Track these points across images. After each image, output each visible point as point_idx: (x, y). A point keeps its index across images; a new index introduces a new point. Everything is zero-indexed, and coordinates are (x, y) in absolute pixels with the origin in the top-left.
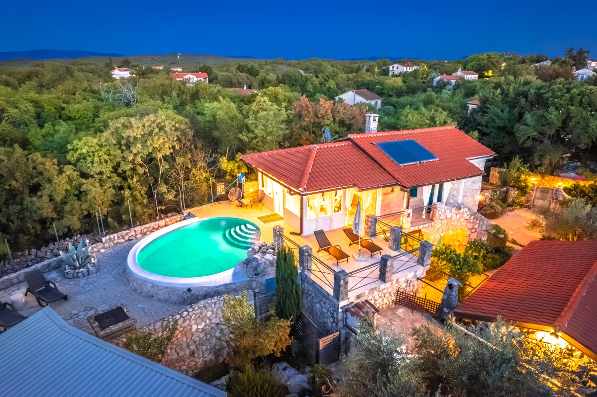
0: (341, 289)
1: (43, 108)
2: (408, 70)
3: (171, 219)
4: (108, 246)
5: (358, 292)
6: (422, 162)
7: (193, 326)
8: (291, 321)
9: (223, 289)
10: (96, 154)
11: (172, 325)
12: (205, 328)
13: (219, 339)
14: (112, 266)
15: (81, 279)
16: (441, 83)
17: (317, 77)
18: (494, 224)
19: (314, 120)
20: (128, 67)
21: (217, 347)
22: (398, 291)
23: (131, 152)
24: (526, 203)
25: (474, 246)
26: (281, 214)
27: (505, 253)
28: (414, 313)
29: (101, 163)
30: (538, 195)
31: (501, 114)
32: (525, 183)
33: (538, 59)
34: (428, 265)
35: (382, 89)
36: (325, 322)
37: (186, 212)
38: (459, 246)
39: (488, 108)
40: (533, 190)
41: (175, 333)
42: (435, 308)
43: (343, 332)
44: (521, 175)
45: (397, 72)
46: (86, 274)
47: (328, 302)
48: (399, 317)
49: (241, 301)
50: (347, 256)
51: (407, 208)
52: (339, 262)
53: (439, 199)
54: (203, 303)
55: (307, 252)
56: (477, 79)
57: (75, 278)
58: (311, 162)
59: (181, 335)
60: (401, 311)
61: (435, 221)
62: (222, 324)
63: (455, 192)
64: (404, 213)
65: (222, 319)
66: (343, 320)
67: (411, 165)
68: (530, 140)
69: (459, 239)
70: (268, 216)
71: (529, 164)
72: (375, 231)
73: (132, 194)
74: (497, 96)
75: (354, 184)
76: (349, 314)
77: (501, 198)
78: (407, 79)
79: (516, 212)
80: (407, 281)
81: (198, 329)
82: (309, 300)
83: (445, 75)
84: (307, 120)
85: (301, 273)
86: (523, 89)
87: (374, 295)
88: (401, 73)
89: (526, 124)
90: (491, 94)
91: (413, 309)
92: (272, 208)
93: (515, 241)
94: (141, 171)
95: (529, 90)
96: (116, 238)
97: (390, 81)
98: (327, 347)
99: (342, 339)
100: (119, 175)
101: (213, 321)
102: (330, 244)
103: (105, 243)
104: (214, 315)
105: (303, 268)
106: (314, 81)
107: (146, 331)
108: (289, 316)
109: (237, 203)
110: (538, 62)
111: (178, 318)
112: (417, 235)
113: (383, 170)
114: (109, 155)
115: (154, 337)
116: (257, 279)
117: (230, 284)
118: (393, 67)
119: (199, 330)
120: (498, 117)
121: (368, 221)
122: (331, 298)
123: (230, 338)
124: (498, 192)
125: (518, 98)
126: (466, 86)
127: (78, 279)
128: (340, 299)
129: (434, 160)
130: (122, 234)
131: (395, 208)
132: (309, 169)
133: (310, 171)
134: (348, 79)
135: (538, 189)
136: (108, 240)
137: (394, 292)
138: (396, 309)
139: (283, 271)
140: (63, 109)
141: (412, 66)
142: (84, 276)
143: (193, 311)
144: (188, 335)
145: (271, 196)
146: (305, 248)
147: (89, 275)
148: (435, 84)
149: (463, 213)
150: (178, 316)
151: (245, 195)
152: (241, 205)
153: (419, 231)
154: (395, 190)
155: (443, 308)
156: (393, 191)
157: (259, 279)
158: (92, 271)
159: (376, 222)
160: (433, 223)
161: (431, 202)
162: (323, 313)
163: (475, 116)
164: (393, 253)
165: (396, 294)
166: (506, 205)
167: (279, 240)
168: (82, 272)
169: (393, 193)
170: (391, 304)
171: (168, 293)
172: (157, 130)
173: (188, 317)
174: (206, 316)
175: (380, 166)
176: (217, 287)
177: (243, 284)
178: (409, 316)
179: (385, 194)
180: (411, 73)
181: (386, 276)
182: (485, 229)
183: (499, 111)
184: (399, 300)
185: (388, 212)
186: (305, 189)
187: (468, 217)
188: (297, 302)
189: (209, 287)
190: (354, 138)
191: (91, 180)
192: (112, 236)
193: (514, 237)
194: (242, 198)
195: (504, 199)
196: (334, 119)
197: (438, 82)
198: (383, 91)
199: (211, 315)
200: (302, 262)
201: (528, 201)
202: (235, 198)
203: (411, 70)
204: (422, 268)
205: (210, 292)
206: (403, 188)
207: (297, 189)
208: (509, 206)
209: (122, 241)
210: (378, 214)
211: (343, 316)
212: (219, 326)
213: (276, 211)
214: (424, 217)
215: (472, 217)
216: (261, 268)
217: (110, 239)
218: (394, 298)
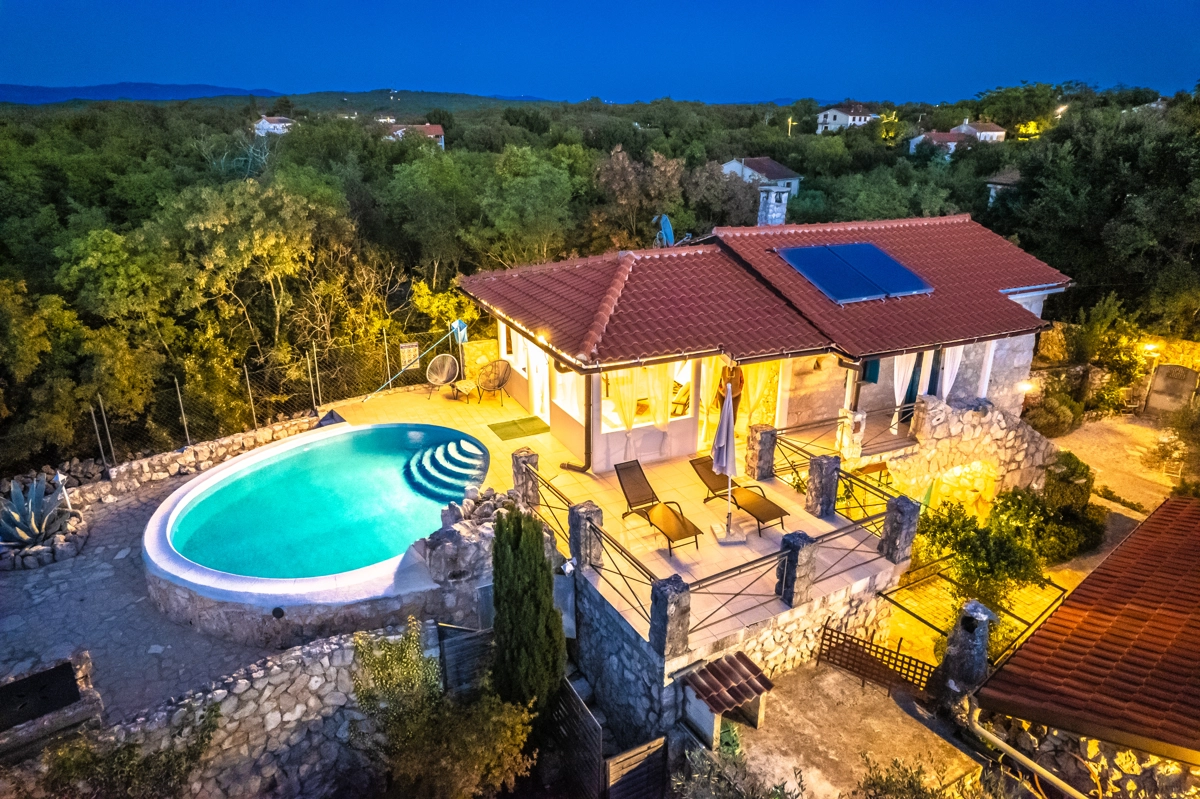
0: (669, 628)
1: (65, 180)
2: (857, 122)
3: (287, 425)
4: (124, 488)
5: (718, 632)
6: (892, 295)
7: (268, 717)
8: (531, 711)
9: (365, 610)
10: (121, 270)
11: (202, 717)
12: (304, 719)
13: (348, 744)
14: (120, 540)
15: (32, 572)
16: (925, 147)
17: (667, 135)
18: (1062, 450)
19: (641, 202)
20: (287, 114)
21: (342, 766)
22: (826, 627)
23: (202, 268)
24: (1129, 402)
25: (1013, 504)
26: (546, 419)
27: (1089, 521)
28: (867, 687)
29: (132, 292)
30: (1160, 384)
31: (1071, 198)
32: (1130, 356)
33: (1136, 98)
34: (907, 558)
35: (802, 161)
36: (629, 706)
37: (323, 410)
38: (976, 502)
39: (1041, 185)
40: (1147, 373)
41: (210, 738)
42: (924, 679)
43: (675, 739)
44: (1119, 338)
45: (833, 127)
46: (46, 560)
47: (637, 655)
48: (827, 696)
49: (403, 651)
50: (697, 532)
51: (854, 408)
52: (673, 545)
53: (933, 390)
54: (298, 653)
55: (589, 519)
56: (1002, 140)
57: (19, 569)
58: (617, 290)
59: (233, 741)
60: (833, 680)
61: (922, 442)
62: (353, 708)
63: (970, 371)
64: (845, 420)
65: (353, 697)
66: (675, 706)
67: (865, 302)
68: (1141, 259)
69: (976, 486)
70: (514, 423)
71: (1138, 312)
72: (771, 467)
73: (202, 366)
74: (1063, 158)
75: (720, 346)
76: (691, 694)
77: (1069, 390)
78: (855, 140)
79: (1106, 421)
80: (852, 601)
81: (283, 723)
82: (593, 642)
83: (934, 131)
84: (624, 202)
85: (573, 573)
86: (1126, 142)
87: (761, 640)
88: (841, 129)
89: (1133, 221)
90: (1050, 155)
91: (864, 675)
92: (525, 402)
93: (1111, 493)
94: (228, 311)
95: (1139, 144)
96: (146, 468)
97: (817, 144)
98: (629, 779)
99: (672, 756)
100: (179, 321)
101: (328, 701)
102: (654, 498)
103: (117, 480)
104: (329, 687)
105: (579, 560)
106: (662, 142)
107: (118, 740)
108: (528, 695)
109: (447, 389)
110: (1136, 102)
111: (219, 699)
112: (876, 475)
113: (794, 313)
114: (153, 273)
115: (142, 753)
116: (457, 587)
117: (386, 598)
118: (826, 116)
119: (288, 726)
120: (1065, 205)
121: (754, 439)
122: (644, 647)
123: (377, 743)
124: (1063, 376)
125: (1114, 161)
126: (980, 154)
127: (23, 573)
128: (666, 652)
129: (922, 292)
130: (160, 461)
131: (823, 409)
132: (610, 308)
133: (612, 312)
134: (733, 140)
135: (1161, 369)
136: (124, 474)
137: (816, 630)
138: (819, 674)
139: (511, 575)
140: (110, 183)
141: (866, 115)
142: (41, 563)
143: (264, 677)
144: (256, 738)
145: (524, 375)
146: (583, 510)
147: (54, 561)
148: (912, 149)
149: (990, 423)
150: (219, 692)
151: (467, 372)
152: (456, 396)
153: (882, 467)
154: (823, 364)
155: (945, 680)
156: (818, 366)
157: (464, 586)
158: (63, 552)
159: (775, 442)
160: (916, 448)
161: (911, 396)
162: (624, 682)
163: (1010, 205)
164: (817, 526)
165: (821, 634)
166: (1083, 404)
167: (526, 483)
168: (37, 553)
169: (818, 372)
170: (806, 659)
171: (228, 619)
172: (260, 216)
173: (253, 693)
174: (306, 687)
175: (790, 304)
176: (349, 606)
177: (419, 598)
178: (853, 696)
179: (801, 374)
180: (864, 127)
181: (796, 590)
182: (1041, 462)
183: (1068, 191)
184: (828, 652)
185: (804, 417)
186: (593, 357)
187: (1000, 434)
188: (550, 659)
189: (327, 606)
190: (726, 236)
191: (104, 332)
192: (135, 465)
193: (1106, 483)
194: (459, 378)
195: (1077, 392)
196: (686, 199)
197: (920, 146)
198: (805, 165)
199: (321, 687)
200: (575, 544)
201: (1134, 398)
202: (441, 379)
203: (863, 122)
204: (891, 567)
205: (332, 619)
206: (847, 356)
207: (573, 355)
208: (1088, 408)
209: (163, 475)
210: (780, 422)
211: (676, 695)
212: (346, 712)
213: (536, 412)
214: (894, 432)
215: (1012, 434)
216: (468, 559)
217: (130, 472)
218: (814, 644)
